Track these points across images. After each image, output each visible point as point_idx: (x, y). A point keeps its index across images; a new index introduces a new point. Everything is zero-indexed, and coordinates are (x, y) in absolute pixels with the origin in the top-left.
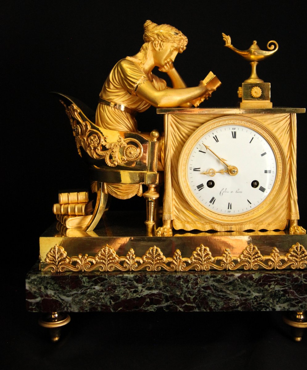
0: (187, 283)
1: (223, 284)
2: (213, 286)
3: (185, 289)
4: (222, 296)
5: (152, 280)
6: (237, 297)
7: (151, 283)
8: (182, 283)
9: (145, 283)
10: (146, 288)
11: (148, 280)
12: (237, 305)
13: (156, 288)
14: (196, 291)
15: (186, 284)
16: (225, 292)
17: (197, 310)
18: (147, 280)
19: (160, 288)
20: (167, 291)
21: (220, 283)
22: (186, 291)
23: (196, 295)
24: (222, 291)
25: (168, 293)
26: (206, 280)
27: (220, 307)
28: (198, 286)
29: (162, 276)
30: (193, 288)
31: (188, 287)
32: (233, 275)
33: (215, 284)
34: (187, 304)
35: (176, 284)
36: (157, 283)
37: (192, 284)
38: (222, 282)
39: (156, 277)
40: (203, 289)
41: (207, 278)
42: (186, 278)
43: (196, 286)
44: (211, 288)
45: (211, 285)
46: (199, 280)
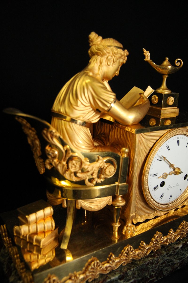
0: (152, 265)
1: (172, 256)
3: (151, 270)
4: (171, 265)
5: (131, 274)
6: (179, 261)
8: (149, 267)
9: (126, 278)
10: (126, 281)
11: (128, 274)
12: (178, 266)
13: (133, 278)
14: (157, 268)
16: (173, 261)
17: (156, 280)
18: (127, 275)
19: (135, 277)
20: (140, 277)
21: (170, 257)
22: (151, 271)
23: (157, 271)
24: (171, 261)
26: (163, 258)
27: (169, 272)
28: (159, 264)
29: (137, 268)
30: (155, 267)
31: (152, 268)
32: (178, 248)
33: (168, 258)
34: (151, 279)
35: (146, 269)
36: (134, 274)
37: (155, 264)
38: (172, 255)
39: (133, 270)
40: (161, 265)
41: (164, 256)
42: (152, 262)
43: (158, 265)
44: (166, 261)
45: (166, 260)
46: (159, 260)
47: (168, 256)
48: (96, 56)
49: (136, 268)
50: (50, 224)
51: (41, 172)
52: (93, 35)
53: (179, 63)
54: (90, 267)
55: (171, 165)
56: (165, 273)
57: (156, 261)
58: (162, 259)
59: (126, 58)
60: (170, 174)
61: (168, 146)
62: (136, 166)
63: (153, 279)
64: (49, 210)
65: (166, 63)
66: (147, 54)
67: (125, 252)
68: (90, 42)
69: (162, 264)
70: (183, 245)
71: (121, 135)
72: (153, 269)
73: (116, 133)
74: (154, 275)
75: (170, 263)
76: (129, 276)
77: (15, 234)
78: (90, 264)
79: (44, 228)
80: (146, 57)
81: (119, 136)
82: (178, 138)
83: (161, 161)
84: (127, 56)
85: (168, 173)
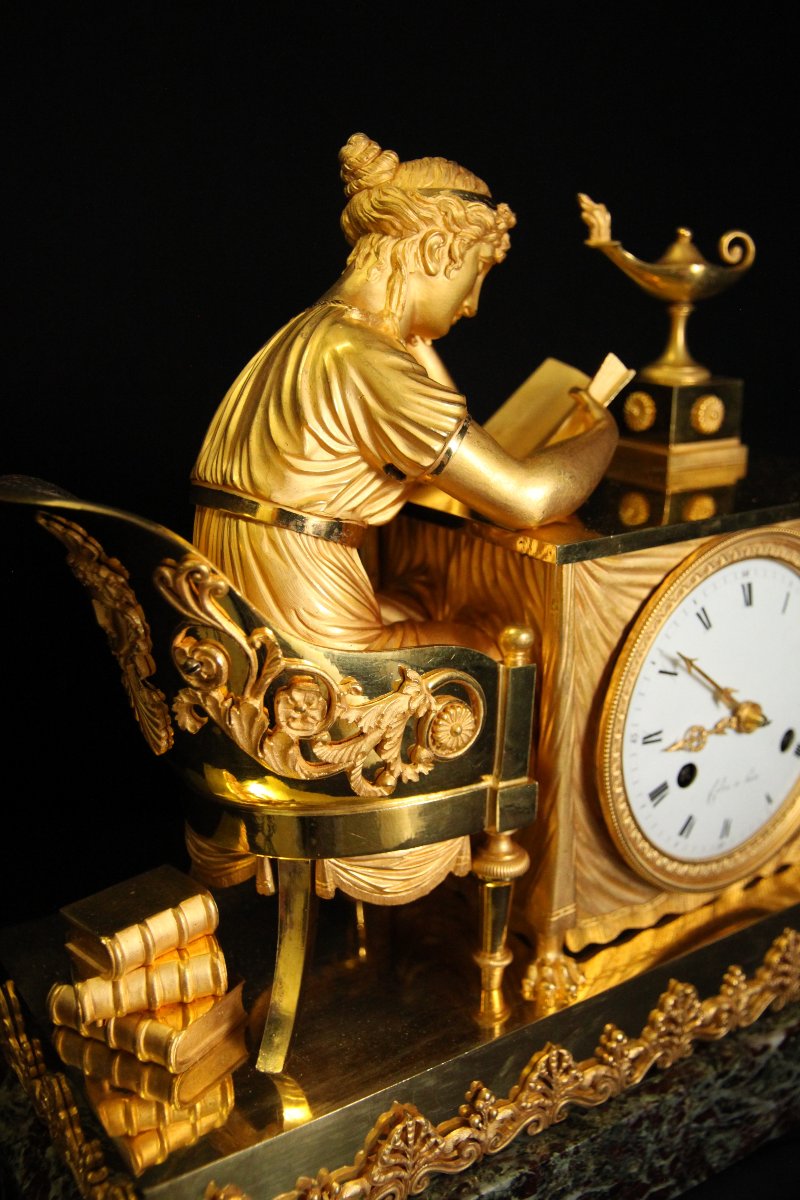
0: (657, 1127)
1: (742, 1084)
2: (721, 1102)
3: (651, 1148)
4: (738, 1122)
5: (566, 1167)
6: (772, 1105)
7: (561, 1179)
8: (644, 1134)
9: (544, 1186)
11: (555, 1171)
12: (769, 1126)
13: (576, 1186)
14: (677, 1139)
15: (655, 1131)
16: (747, 1106)
17: (677, 1193)
18: (551, 1173)
19: (586, 1179)
20: (605, 1179)
21: (735, 1088)
22: (655, 1152)
23: (679, 1150)
24: (739, 1106)
25: (606, 1184)
26: (704, 1093)
27: (731, 1155)
28: (686, 1121)
29: (593, 1140)
30: (671, 1135)
31: (658, 1140)
32: (766, 1048)
33: (726, 1093)
34: (655, 1189)
35: (630, 1146)
36: (578, 1168)
37: (670, 1122)
38: (742, 1079)
39: (577, 1151)
40: (694, 1125)
41: (708, 1086)
42: (658, 1112)
43: (680, 1125)
44: (716, 1109)
45: (718, 1103)
46: (688, 1101)
47: (724, 1086)
48: (375, 236)
49: (586, 1140)
50: (206, 967)
51: (159, 747)
52: (358, 149)
53: (737, 251)
54: (387, 1148)
55: (720, 694)
56: (716, 1158)
57: (671, 1111)
58: (701, 1099)
59: (506, 237)
60: (718, 730)
61: (703, 610)
62: (567, 701)
63: (661, 1187)
64: (198, 911)
65: (680, 252)
66: (599, 219)
67: (535, 1076)
68: (347, 178)
69: (700, 1119)
70: (790, 1033)
71: (500, 575)
72: (663, 1144)
73: (475, 564)
74: (666, 1172)
75: (736, 1115)
76: (557, 1178)
77: (57, 1021)
78: (384, 1136)
79: (183, 985)
80: (594, 232)
81: (488, 579)
82: (746, 574)
83: (675, 674)
84: (510, 231)
85: (709, 726)
